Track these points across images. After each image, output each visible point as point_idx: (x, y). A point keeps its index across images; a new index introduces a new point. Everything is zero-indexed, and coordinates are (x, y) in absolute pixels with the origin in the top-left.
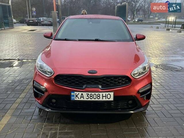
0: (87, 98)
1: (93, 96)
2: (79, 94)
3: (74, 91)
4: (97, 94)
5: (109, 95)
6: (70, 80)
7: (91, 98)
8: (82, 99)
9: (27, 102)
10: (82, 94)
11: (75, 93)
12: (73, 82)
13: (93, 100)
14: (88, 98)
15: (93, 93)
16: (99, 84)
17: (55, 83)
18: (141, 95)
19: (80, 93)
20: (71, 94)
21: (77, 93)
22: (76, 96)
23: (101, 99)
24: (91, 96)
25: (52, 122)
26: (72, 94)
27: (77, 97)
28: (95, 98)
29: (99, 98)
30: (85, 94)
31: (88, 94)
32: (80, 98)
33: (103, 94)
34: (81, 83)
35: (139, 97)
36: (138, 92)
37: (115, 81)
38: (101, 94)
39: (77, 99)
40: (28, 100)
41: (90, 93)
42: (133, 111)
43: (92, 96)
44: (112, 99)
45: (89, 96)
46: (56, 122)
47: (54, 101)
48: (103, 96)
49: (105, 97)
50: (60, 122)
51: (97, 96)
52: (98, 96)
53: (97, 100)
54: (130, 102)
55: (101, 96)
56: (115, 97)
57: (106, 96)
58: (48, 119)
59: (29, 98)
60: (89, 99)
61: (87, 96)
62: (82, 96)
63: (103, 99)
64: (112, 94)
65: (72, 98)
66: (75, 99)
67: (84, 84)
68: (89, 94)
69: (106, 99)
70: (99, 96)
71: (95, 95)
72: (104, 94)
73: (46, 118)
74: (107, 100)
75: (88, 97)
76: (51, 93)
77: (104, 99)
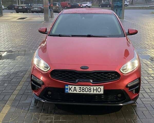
1: (85, 90)
3: (68, 85)
4: (88, 87)
6: (64, 75)
7: (83, 91)
8: (75, 92)
9: (23, 94)
10: (75, 87)
11: (69, 86)
13: (85, 92)
14: (80, 91)
15: (85, 87)
16: (90, 78)
17: (51, 78)
18: (129, 89)
20: (65, 87)
21: (71, 86)
22: (70, 89)
23: (92, 93)
24: (83, 90)
25: (48, 112)
26: (66, 87)
29: (90, 91)
30: (77, 87)
31: (81, 88)
32: (74, 91)
34: (74, 77)
35: (128, 91)
36: (127, 86)
37: (105, 76)
38: (92, 87)
39: (71, 92)
40: (24, 92)
41: (82, 87)
42: (122, 104)
43: (84, 90)
44: (102, 92)
48: (94, 90)
49: (96, 91)
50: (55, 113)
51: (88, 90)
52: (89, 90)
53: (88, 93)
54: (119, 95)
56: (104, 90)
57: (96, 90)
58: (44, 110)
59: (25, 90)
60: (81, 92)
61: (80, 89)
62: (75, 89)
63: (94, 92)
64: (102, 88)
65: (66, 91)
66: (69, 92)
68: (82, 88)
70: (90, 90)
72: (95, 88)
73: (42, 109)
74: (98, 93)
75: (80, 90)
76: (47, 86)
77: (95, 92)
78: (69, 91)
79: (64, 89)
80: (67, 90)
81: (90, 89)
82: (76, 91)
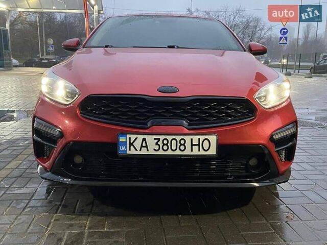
0: (154, 149)
1: (169, 145)
2: (136, 138)
4: (178, 138)
5: (206, 141)
7: (165, 147)
8: (144, 152)
10: (144, 139)
11: (128, 136)
12: (124, 114)
13: (170, 152)
14: (157, 148)
15: (170, 138)
19: (140, 137)
20: (118, 140)
21: (133, 137)
22: (131, 144)
23: (188, 152)
24: (164, 144)
26: (122, 139)
27: (132, 147)
28: (174, 148)
29: (182, 148)
30: (150, 139)
31: (159, 140)
32: (140, 150)
33: (192, 139)
37: (220, 112)
38: (188, 138)
39: (133, 152)
41: (162, 138)
43: (167, 145)
44: (213, 151)
45: (160, 143)
46: (82, 213)
47: (78, 159)
48: (192, 145)
49: (197, 147)
51: (179, 145)
52: (181, 145)
53: (178, 152)
55: (188, 145)
56: (219, 146)
57: (199, 145)
60: (161, 152)
61: (157, 144)
62: (144, 145)
63: (192, 151)
65: (122, 148)
66: (128, 152)
67: (148, 118)
68: (161, 140)
69: (199, 150)
70: (184, 145)
71: (174, 142)
72: (195, 139)
73: (60, 205)
74: (202, 153)
75: (158, 146)
77: (196, 151)
78: (130, 150)
79: (115, 145)
80: (124, 148)
81: (182, 142)
82: (148, 150)
